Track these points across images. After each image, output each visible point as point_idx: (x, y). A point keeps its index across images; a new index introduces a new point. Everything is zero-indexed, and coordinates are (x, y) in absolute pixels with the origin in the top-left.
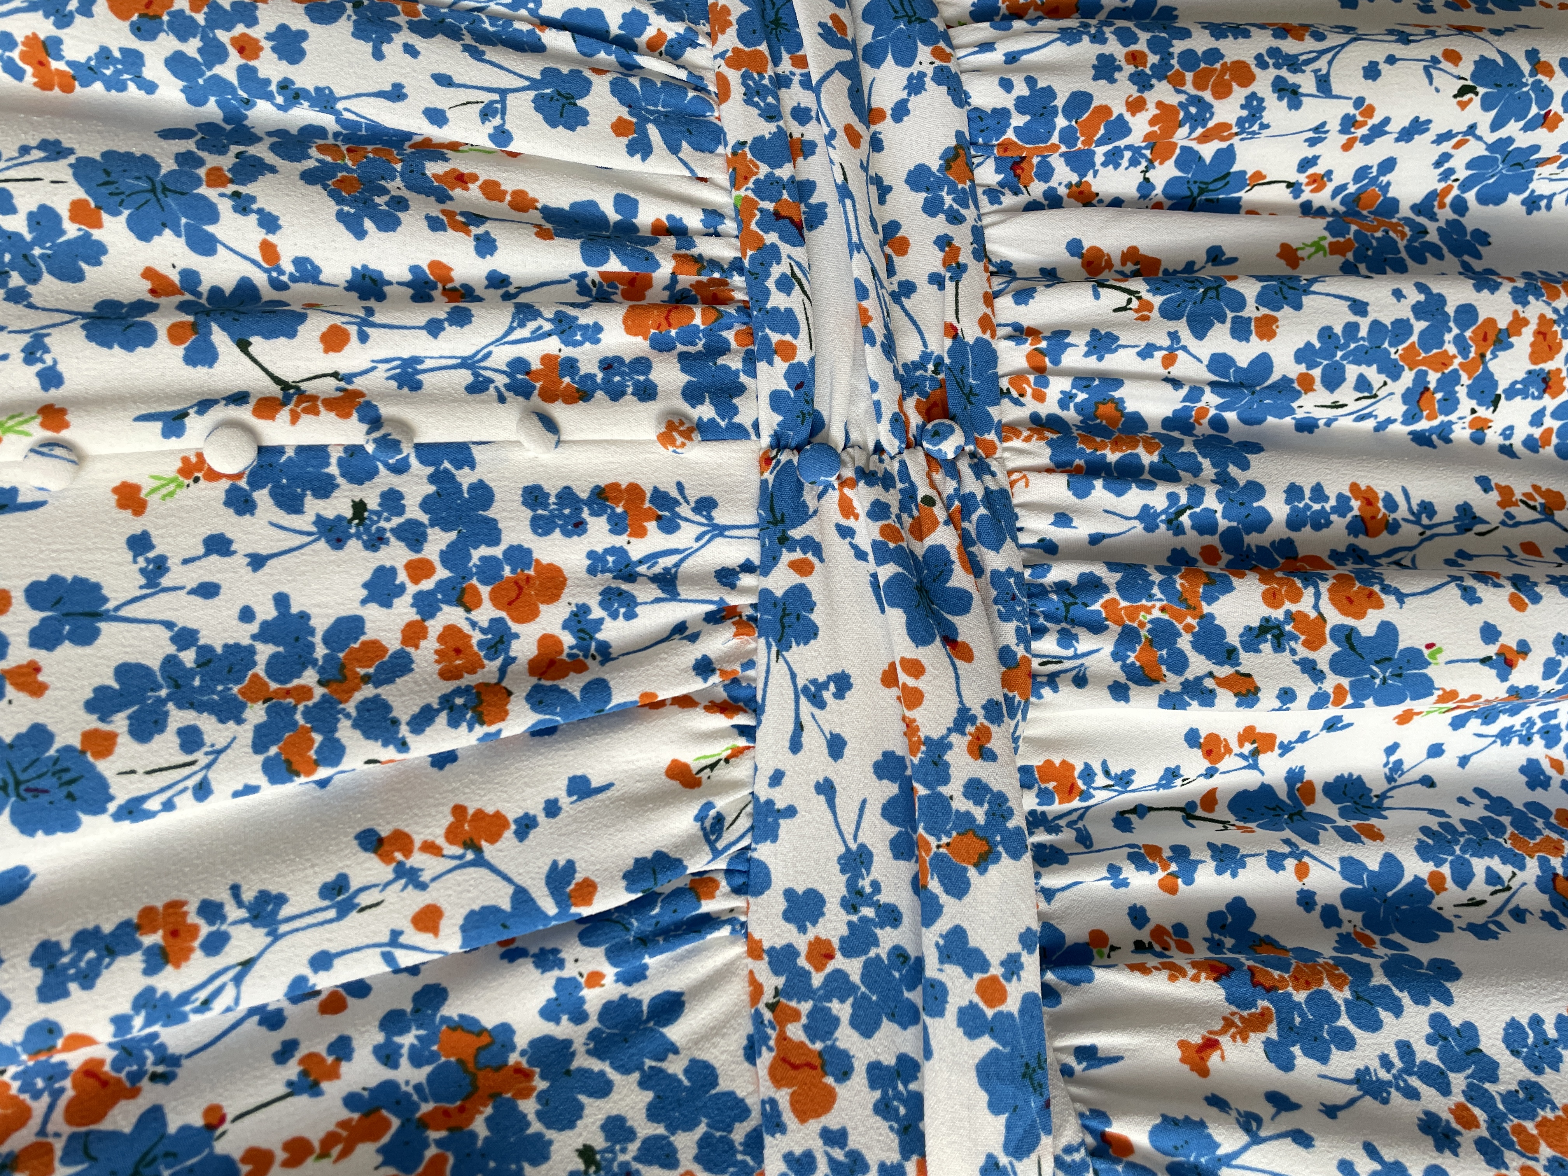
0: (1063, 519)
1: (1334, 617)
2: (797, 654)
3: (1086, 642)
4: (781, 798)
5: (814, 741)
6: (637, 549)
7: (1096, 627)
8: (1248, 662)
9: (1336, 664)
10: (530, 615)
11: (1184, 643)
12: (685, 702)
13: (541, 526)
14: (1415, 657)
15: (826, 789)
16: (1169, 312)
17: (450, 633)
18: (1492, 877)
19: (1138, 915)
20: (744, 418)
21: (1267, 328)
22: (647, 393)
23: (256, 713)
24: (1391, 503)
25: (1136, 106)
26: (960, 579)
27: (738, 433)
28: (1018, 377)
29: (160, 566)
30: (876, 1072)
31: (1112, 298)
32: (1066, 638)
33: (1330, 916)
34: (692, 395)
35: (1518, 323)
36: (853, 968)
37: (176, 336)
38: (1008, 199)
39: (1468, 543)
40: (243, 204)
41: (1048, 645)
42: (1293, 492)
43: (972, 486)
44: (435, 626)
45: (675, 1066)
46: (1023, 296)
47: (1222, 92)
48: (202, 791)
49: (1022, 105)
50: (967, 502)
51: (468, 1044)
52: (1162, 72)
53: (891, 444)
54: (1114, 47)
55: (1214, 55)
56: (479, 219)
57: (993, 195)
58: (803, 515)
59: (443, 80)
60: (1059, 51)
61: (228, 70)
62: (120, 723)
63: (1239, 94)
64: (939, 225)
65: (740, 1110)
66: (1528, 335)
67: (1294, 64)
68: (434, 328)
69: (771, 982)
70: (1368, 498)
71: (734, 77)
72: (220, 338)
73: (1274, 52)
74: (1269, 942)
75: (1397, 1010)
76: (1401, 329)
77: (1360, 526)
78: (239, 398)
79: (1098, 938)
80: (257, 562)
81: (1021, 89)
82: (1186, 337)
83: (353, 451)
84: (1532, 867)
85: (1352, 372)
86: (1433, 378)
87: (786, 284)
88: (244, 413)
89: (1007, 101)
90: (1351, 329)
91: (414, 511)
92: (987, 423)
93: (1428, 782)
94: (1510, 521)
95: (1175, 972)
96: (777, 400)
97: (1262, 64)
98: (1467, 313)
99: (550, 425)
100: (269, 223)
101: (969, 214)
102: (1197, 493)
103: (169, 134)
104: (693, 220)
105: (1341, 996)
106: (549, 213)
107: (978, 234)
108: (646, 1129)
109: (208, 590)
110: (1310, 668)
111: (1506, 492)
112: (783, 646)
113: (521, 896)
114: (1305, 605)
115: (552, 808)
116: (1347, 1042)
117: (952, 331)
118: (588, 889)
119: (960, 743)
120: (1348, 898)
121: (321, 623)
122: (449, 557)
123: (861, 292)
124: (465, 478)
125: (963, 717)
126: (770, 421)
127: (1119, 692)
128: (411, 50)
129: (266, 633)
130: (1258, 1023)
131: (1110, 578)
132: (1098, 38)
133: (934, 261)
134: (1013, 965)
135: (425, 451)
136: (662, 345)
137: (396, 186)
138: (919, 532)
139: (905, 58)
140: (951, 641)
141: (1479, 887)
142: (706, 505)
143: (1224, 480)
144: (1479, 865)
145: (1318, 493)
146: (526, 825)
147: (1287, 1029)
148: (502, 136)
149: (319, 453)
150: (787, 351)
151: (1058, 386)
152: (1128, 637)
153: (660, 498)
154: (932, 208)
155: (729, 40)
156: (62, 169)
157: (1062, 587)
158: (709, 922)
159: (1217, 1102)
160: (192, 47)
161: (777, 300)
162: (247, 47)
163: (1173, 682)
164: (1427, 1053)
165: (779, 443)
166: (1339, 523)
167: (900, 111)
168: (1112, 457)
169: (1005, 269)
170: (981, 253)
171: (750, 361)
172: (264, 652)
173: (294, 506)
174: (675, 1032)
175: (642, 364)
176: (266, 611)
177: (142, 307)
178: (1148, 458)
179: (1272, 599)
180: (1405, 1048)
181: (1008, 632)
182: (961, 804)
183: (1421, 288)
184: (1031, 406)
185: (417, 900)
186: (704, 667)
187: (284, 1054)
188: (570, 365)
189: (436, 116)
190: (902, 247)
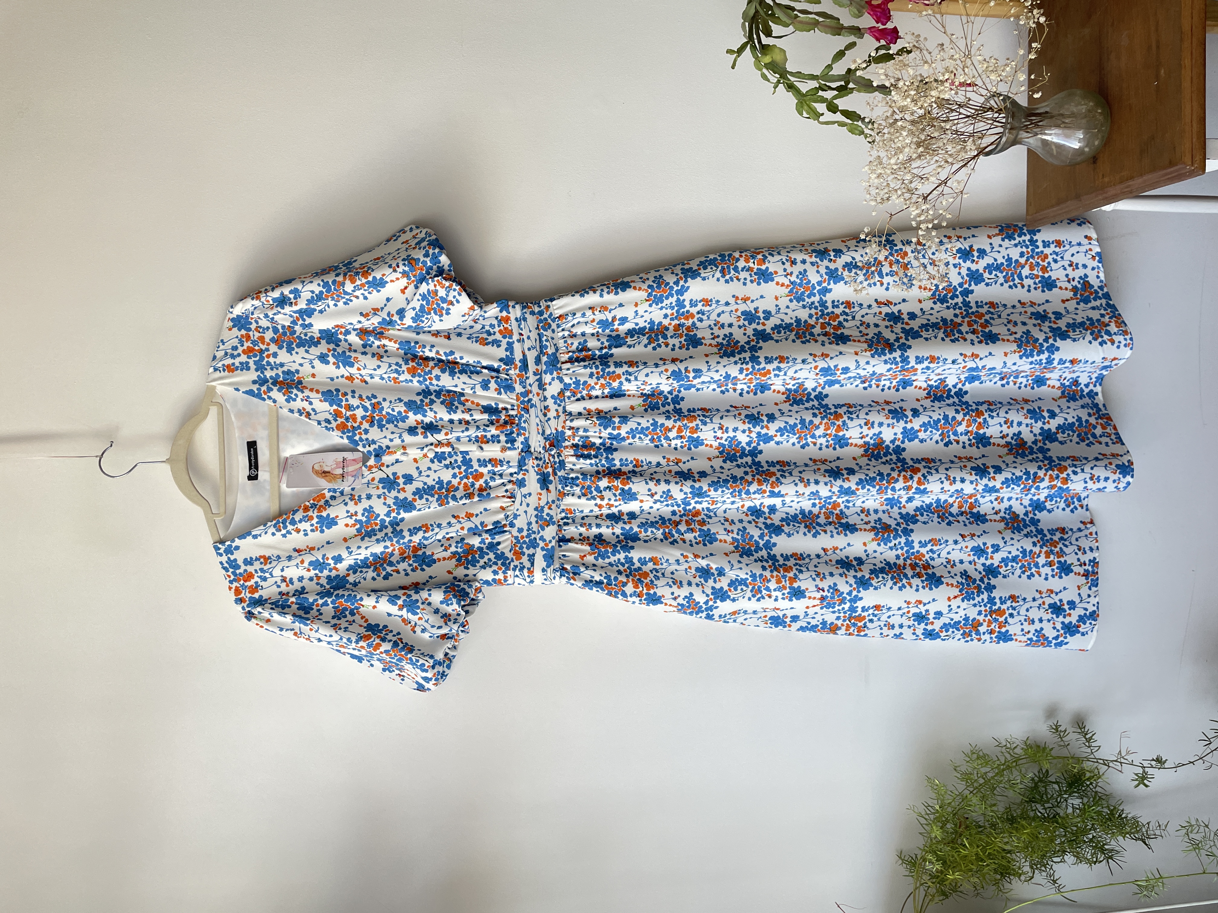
0: (574, 465)
1: (620, 486)
2: (522, 489)
3: (575, 488)
4: (518, 513)
5: (524, 504)
6: (496, 470)
7: (577, 485)
8: (604, 493)
9: (620, 494)
10: (478, 481)
11: (593, 489)
12: (504, 496)
13: (480, 466)
14: (635, 494)
15: (526, 512)
16: (600, 425)
17: (465, 483)
18: (652, 532)
19: (581, 535)
20: (516, 446)
21: (619, 428)
22: (499, 442)
23: (436, 496)
24: (642, 462)
25: (596, 384)
26: (551, 478)
27: (515, 449)
28: (569, 437)
29: (421, 472)
30: (529, 555)
31: (589, 422)
32: (571, 487)
33: (618, 537)
34: (507, 442)
35: (674, 427)
36: (527, 540)
37: (422, 433)
38: (572, 399)
39: (658, 469)
40: (431, 410)
41: (568, 488)
42: (621, 460)
43: (557, 460)
44: (463, 482)
45: (499, 552)
46: (572, 421)
47: (614, 381)
48: (429, 508)
49: (574, 383)
50: (555, 463)
51: (468, 547)
52: (602, 376)
53: (542, 452)
54: (594, 370)
55: (614, 372)
56: (470, 410)
57: (569, 398)
58: (525, 465)
59: (464, 383)
60: (583, 371)
61: (427, 383)
62: (417, 497)
63: (618, 381)
64: (556, 407)
65: (507, 558)
66: (676, 429)
67: (630, 374)
68: (463, 432)
69: (514, 541)
70: (637, 461)
71: (518, 379)
72: (428, 434)
73: (627, 371)
74: (604, 540)
75: (620, 553)
76: (648, 428)
77: (635, 466)
78: (432, 444)
79: (572, 538)
80: (435, 471)
81: (574, 380)
82: (603, 430)
83: (450, 452)
84: (661, 531)
85: (638, 436)
86: (655, 437)
87: (524, 422)
88: (433, 447)
89: (571, 382)
90: (637, 428)
91: (459, 463)
92: (562, 446)
93: (649, 513)
94: (668, 465)
95: (582, 544)
96: (522, 443)
97: (623, 374)
98: (662, 425)
99: (482, 448)
100: (436, 413)
101: (563, 404)
102: (601, 460)
103: (418, 394)
104: (509, 407)
105: (610, 550)
106: (483, 407)
107: (564, 408)
108: (494, 560)
109: (428, 476)
110: (615, 495)
111: (668, 460)
112: (520, 488)
113: (476, 526)
114: (615, 484)
115: (481, 513)
116: (609, 557)
117: (556, 429)
118: (486, 526)
119: (546, 507)
120: (622, 534)
121: (445, 482)
122: (465, 471)
123: (538, 425)
124: (468, 457)
125: (548, 502)
126: (521, 446)
127: (579, 497)
128: (459, 378)
129: (437, 483)
130: (594, 553)
131: (581, 477)
132: (591, 368)
133: (555, 414)
134: (550, 541)
135: (461, 452)
136: (502, 432)
137: (456, 403)
138: (546, 468)
139: (551, 374)
140: (547, 489)
141: (649, 533)
142: (508, 462)
143: (607, 458)
144: (650, 530)
145: (626, 460)
146: (477, 515)
147: (599, 555)
148: (475, 392)
149: (444, 452)
150: (524, 434)
151: (577, 439)
152: (583, 487)
153: (500, 461)
154: (555, 403)
155: (517, 371)
156: (402, 404)
157: (572, 478)
158: (506, 531)
159: (584, 564)
160: (421, 379)
161: (523, 425)
162: (431, 379)
163: (589, 496)
164: (623, 561)
165: (522, 451)
166: (631, 465)
167: (550, 384)
168: (586, 453)
169: (570, 414)
170: (565, 411)
171: (518, 435)
172: (437, 486)
173: (441, 462)
174: (499, 547)
175: (498, 436)
176: (437, 480)
177: (416, 428)
178: (593, 453)
179: (609, 482)
180: (619, 560)
181: (560, 487)
182: (545, 517)
183: (653, 420)
184: (572, 442)
185: (461, 526)
186: (507, 491)
187: (442, 545)
188: (486, 436)
189: (463, 389)
190: (549, 411)
